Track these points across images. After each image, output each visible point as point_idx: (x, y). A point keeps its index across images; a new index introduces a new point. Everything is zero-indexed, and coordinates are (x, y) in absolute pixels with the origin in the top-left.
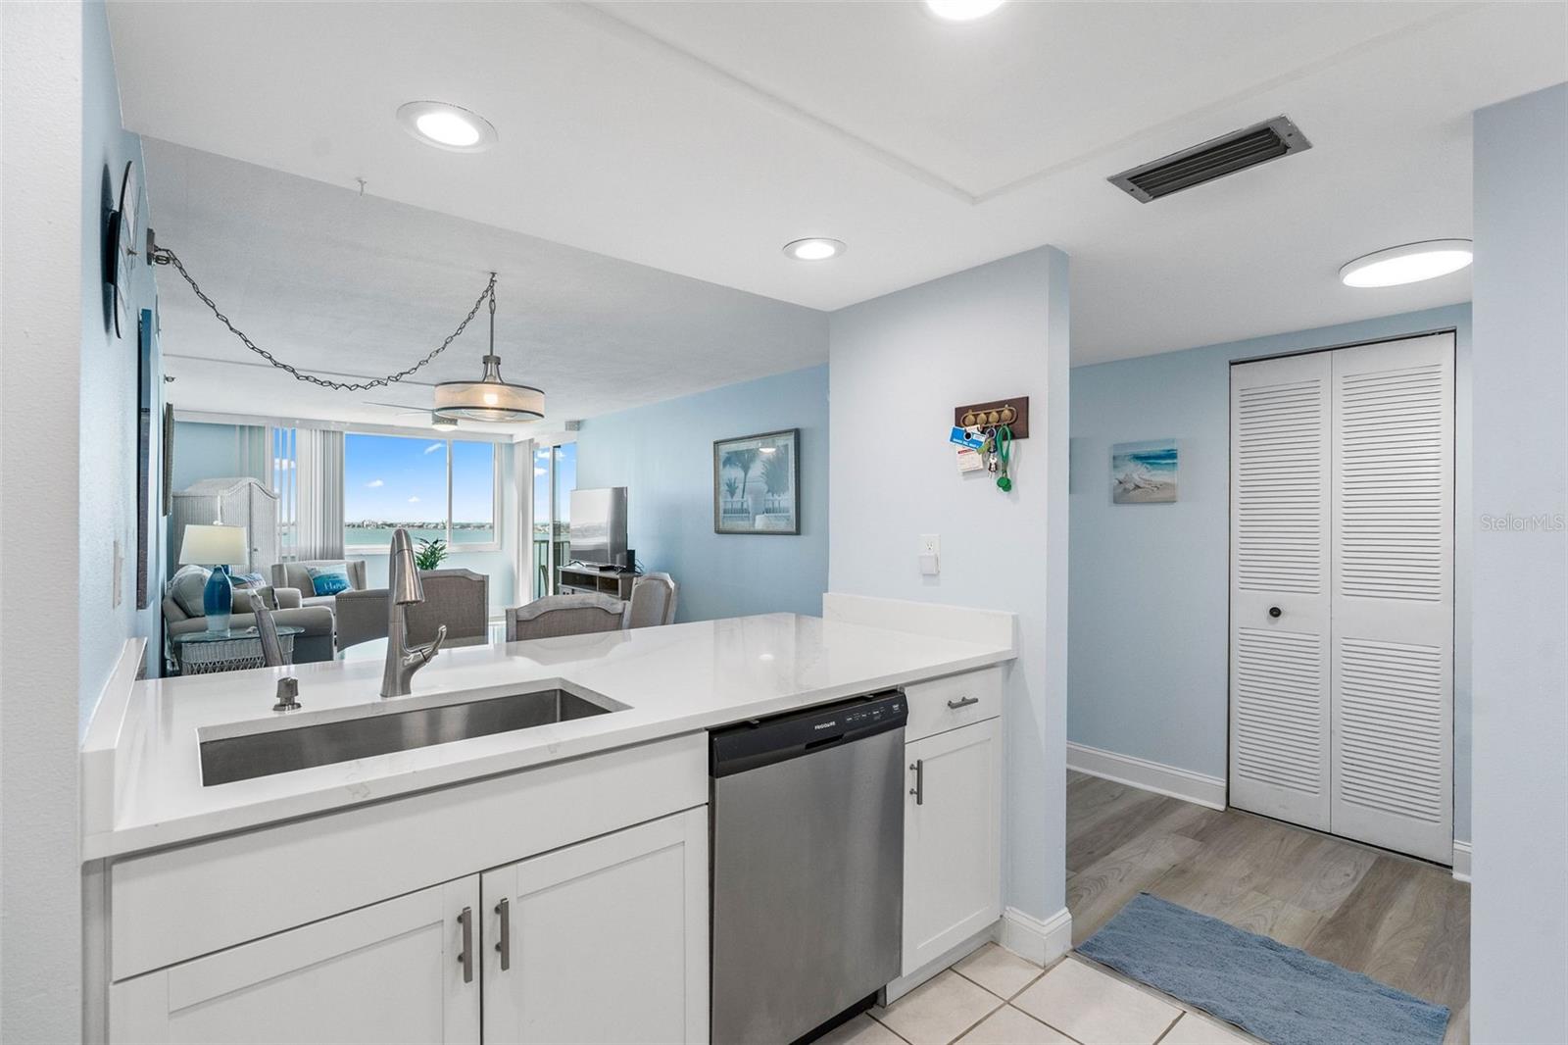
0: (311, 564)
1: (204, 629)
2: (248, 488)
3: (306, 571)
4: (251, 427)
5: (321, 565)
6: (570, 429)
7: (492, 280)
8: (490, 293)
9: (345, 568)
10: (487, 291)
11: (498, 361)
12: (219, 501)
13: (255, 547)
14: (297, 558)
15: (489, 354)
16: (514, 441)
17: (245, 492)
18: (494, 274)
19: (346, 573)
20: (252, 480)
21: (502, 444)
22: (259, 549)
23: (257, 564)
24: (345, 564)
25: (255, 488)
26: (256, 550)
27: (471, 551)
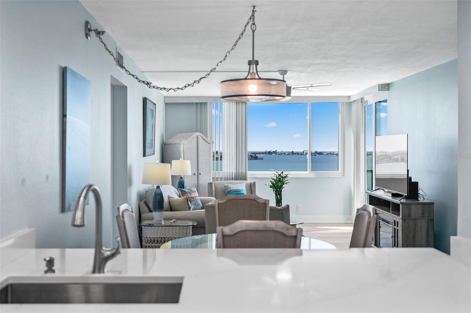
0: (226, 183)
1: (152, 219)
2: (196, 138)
3: (224, 187)
4: (201, 103)
5: (232, 183)
6: (382, 90)
7: (253, 11)
8: (252, 19)
9: (244, 186)
10: (250, 19)
11: (257, 63)
12: (182, 146)
13: (200, 172)
14: (223, 179)
15: (251, 59)
16: (351, 101)
17: (195, 140)
18: (254, 7)
19: (244, 189)
20: (198, 134)
21: (344, 103)
22: (202, 173)
23: (201, 182)
24: (245, 183)
25: (200, 138)
26: (200, 174)
27: (323, 177)
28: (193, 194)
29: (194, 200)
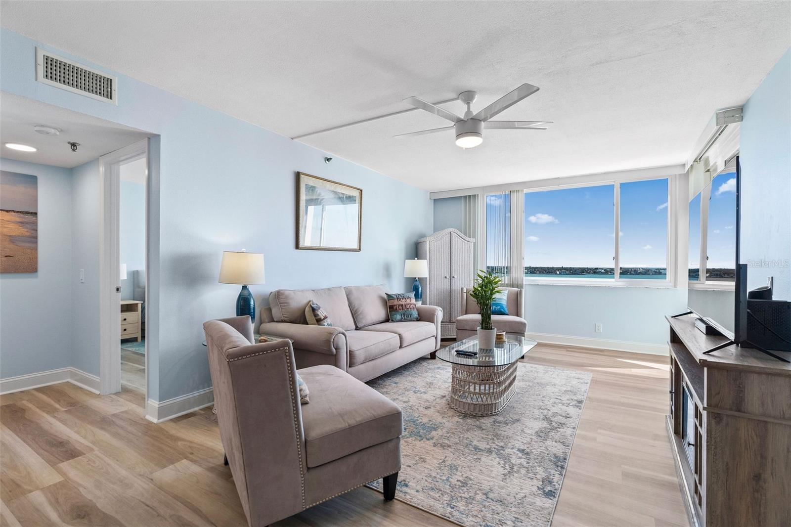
2: (449, 235)
4: (471, 196)
6: (725, 123)
16: (687, 169)
20: (452, 230)
21: (676, 175)
22: (455, 277)
23: (454, 287)
24: (507, 291)
25: (454, 235)
26: (453, 277)
27: (637, 287)
28: (404, 300)
29: (403, 309)
